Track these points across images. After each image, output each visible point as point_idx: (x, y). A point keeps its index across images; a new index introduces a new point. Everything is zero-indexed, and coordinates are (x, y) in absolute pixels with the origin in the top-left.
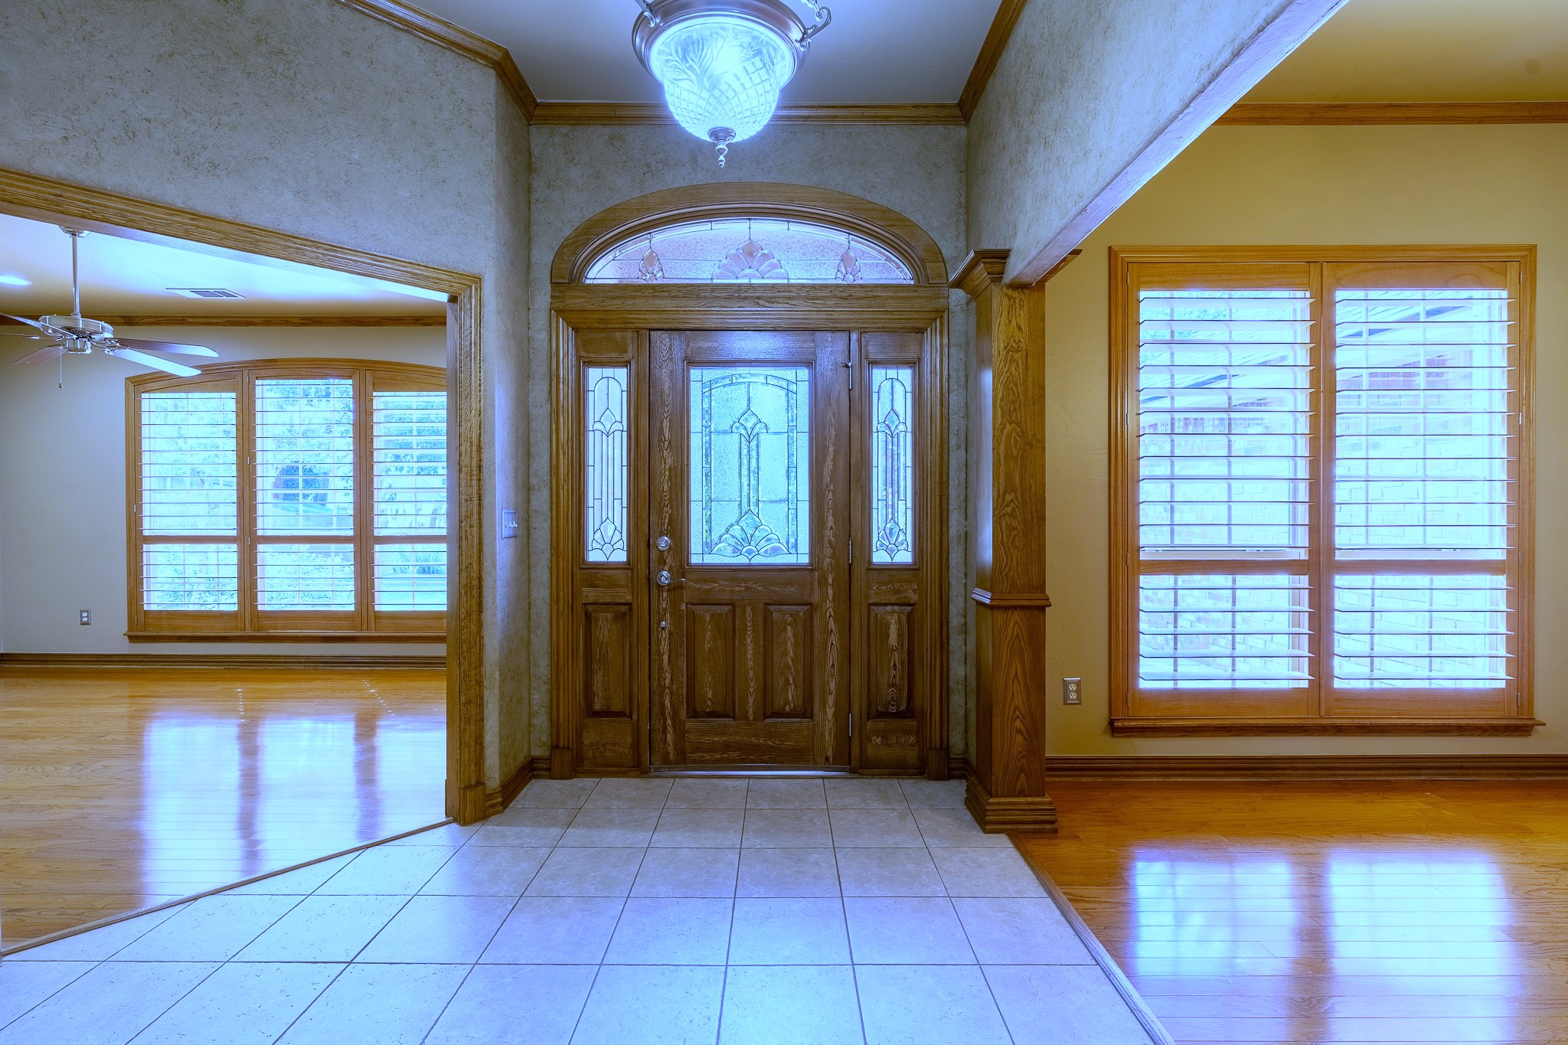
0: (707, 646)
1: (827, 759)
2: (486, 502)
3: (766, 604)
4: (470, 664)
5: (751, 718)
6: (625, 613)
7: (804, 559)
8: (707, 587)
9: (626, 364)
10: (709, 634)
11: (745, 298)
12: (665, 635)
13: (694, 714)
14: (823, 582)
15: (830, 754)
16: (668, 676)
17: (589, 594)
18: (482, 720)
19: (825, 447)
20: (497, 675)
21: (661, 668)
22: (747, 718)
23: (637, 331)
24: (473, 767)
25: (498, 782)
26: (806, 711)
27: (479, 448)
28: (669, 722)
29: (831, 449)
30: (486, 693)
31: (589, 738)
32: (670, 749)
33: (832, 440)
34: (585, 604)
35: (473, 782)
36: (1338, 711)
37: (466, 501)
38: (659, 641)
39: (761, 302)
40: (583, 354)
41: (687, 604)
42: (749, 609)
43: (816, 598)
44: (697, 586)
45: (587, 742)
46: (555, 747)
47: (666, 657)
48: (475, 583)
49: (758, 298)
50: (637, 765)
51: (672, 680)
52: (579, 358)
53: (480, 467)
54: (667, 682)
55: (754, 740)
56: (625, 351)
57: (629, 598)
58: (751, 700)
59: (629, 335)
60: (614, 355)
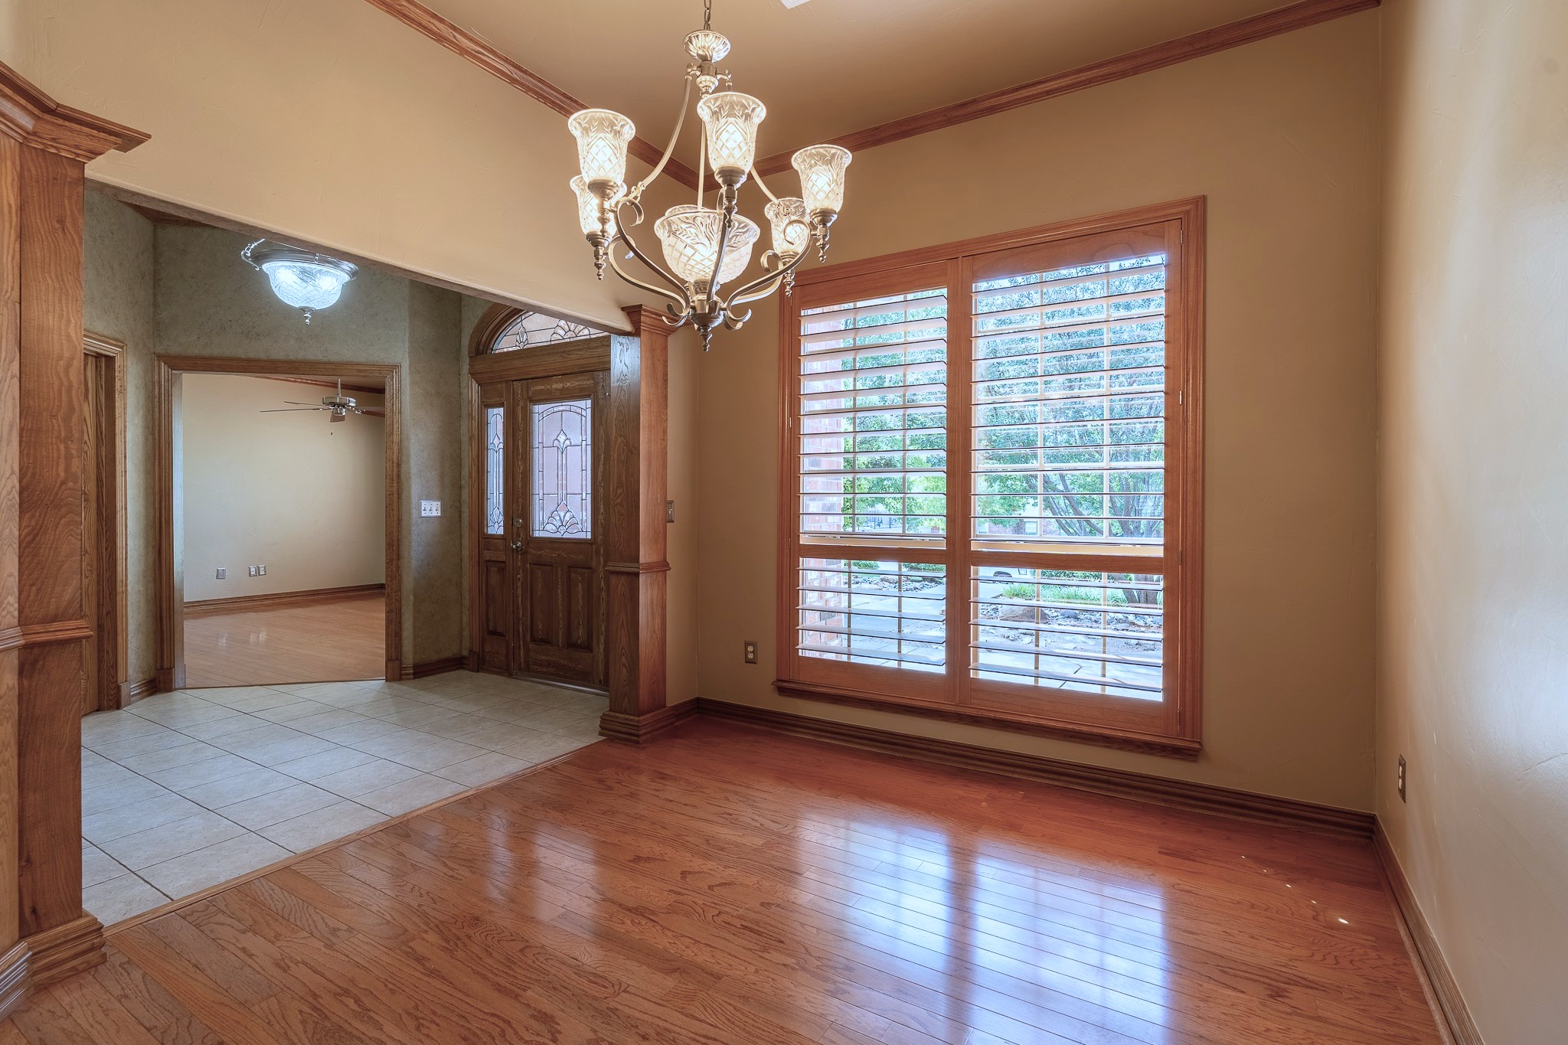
0: (539, 593)
1: (600, 681)
2: (404, 496)
3: (569, 567)
4: (392, 589)
5: (561, 645)
6: (502, 567)
7: (589, 536)
8: (539, 553)
9: (501, 405)
10: (540, 585)
11: (557, 353)
12: (520, 584)
13: (534, 640)
14: (598, 552)
15: (602, 678)
16: (521, 611)
17: (488, 555)
18: (400, 623)
19: (599, 456)
20: (412, 598)
21: (518, 606)
22: (559, 646)
23: (507, 382)
24: (393, 649)
25: (412, 662)
26: (588, 647)
27: (399, 465)
28: (522, 643)
29: (602, 456)
30: (404, 608)
31: (487, 648)
32: (522, 660)
33: (603, 450)
34: (487, 561)
35: (393, 658)
36: (975, 701)
37: (390, 495)
38: (517, 588)
39: (564, 355)
40: (484, 400)
41: (530, 564)
42: (559, 569)
43: (594, 564)
44: (534, 552)
45: (486, 650)
46: (471, 651)
47: (520, 599)
48: (395, 543)
49: (563, 352)
50: (506, 671)
51: (523, 615)
52: (482, 402)
53: (399, 476)
54: (521, 615)
55: (562, 661)
56: (502, 396)
57: (503, 558)
58: (560, 634)
59: (504, 385)
60: (498, 399)
